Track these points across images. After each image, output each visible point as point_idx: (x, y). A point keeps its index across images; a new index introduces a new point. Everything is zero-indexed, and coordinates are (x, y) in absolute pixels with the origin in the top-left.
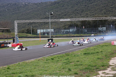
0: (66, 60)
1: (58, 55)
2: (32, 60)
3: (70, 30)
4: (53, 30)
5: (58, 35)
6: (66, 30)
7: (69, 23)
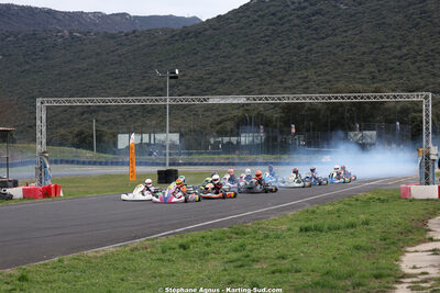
0: (236, 251)
1: (202, 233)
2: (110, 249)
3: (243, 139)
4: (175, 137)
5: (196, 158)
6: (226, 139)
7: (235, 113)
